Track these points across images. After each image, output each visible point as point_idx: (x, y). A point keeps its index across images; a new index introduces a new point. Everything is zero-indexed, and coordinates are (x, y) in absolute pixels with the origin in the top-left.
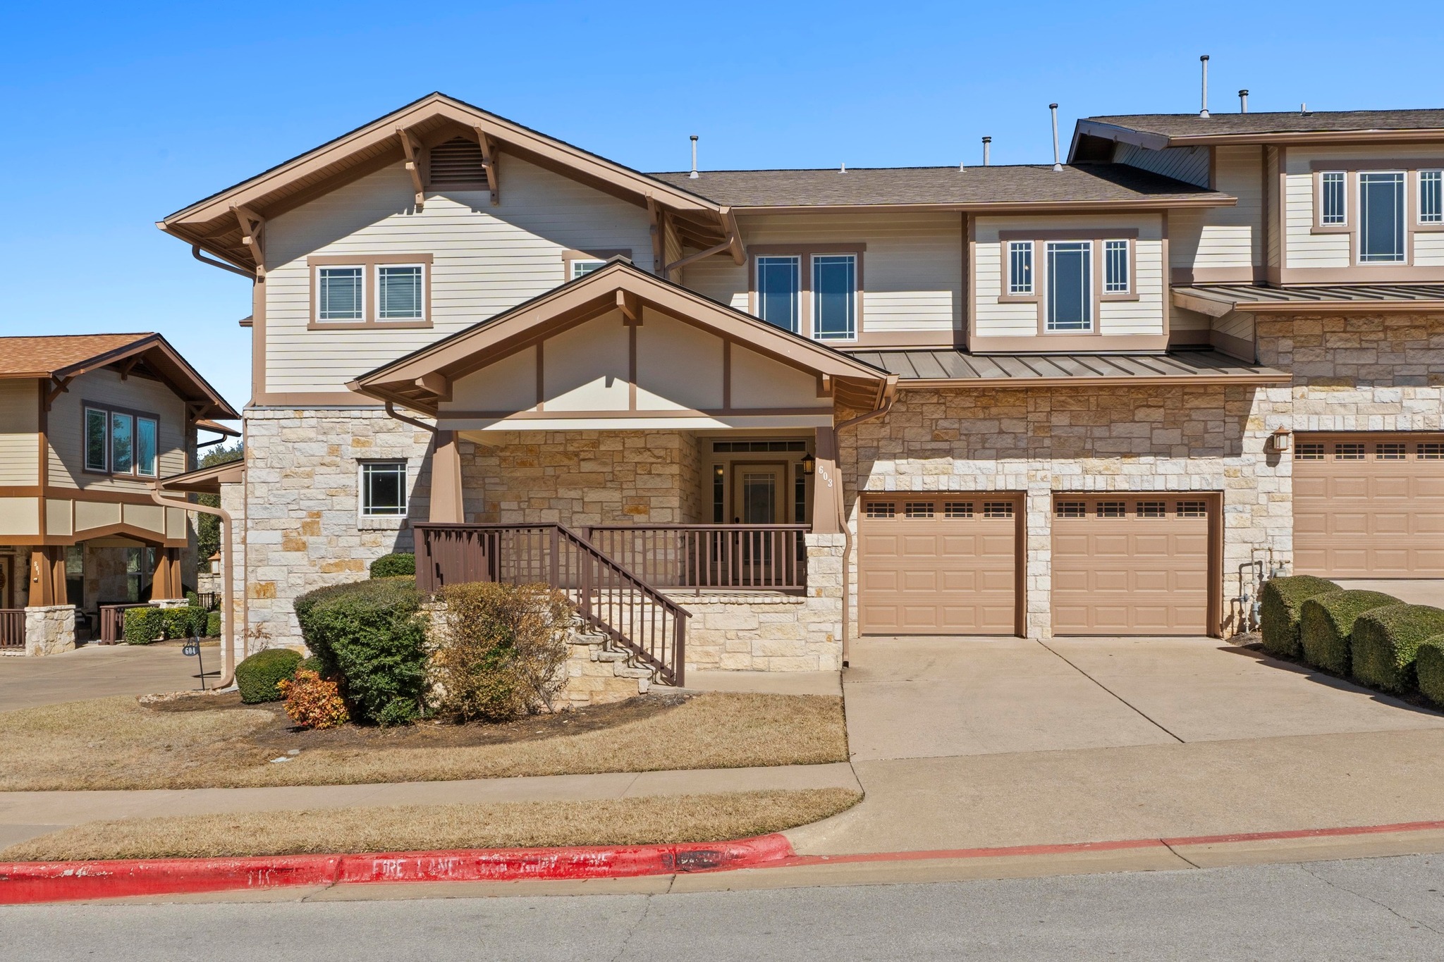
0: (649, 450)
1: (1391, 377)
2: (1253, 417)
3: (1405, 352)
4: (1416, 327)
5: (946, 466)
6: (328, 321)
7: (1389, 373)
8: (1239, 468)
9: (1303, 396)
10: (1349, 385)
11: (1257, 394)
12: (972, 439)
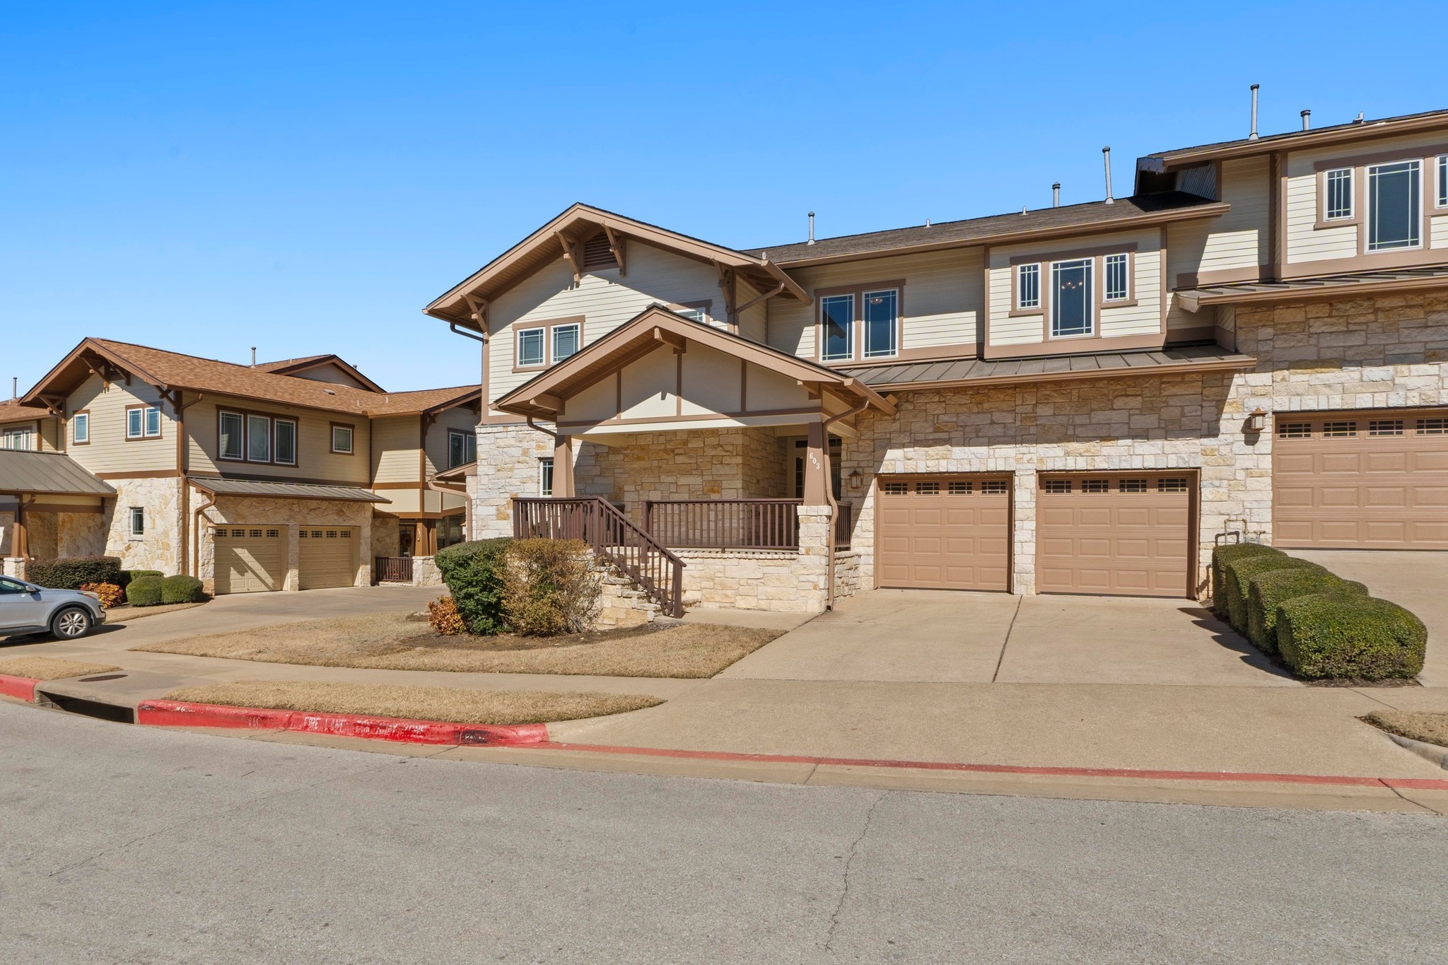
0: (721, 446)
1: (1381, 356)
2: (1231, 401)
3: (1398, 331)
4: (1411, 307)
5: (945, 452)
6: (524, 366)
7: (1380, 353)
8: (1216, 447)
9: (1283, 379)
10: (1334, 367)
11: (1235, 380)
12: (968, 429)
